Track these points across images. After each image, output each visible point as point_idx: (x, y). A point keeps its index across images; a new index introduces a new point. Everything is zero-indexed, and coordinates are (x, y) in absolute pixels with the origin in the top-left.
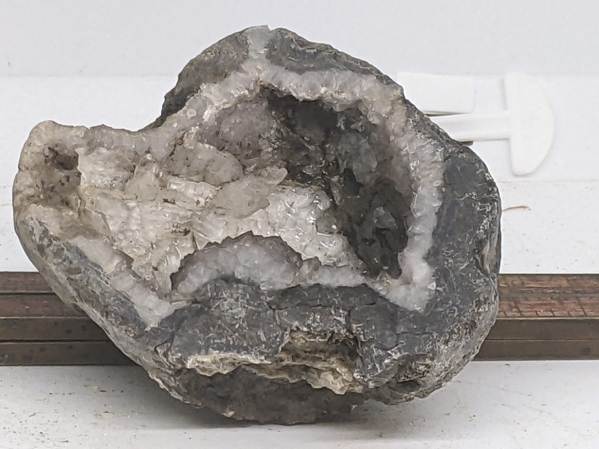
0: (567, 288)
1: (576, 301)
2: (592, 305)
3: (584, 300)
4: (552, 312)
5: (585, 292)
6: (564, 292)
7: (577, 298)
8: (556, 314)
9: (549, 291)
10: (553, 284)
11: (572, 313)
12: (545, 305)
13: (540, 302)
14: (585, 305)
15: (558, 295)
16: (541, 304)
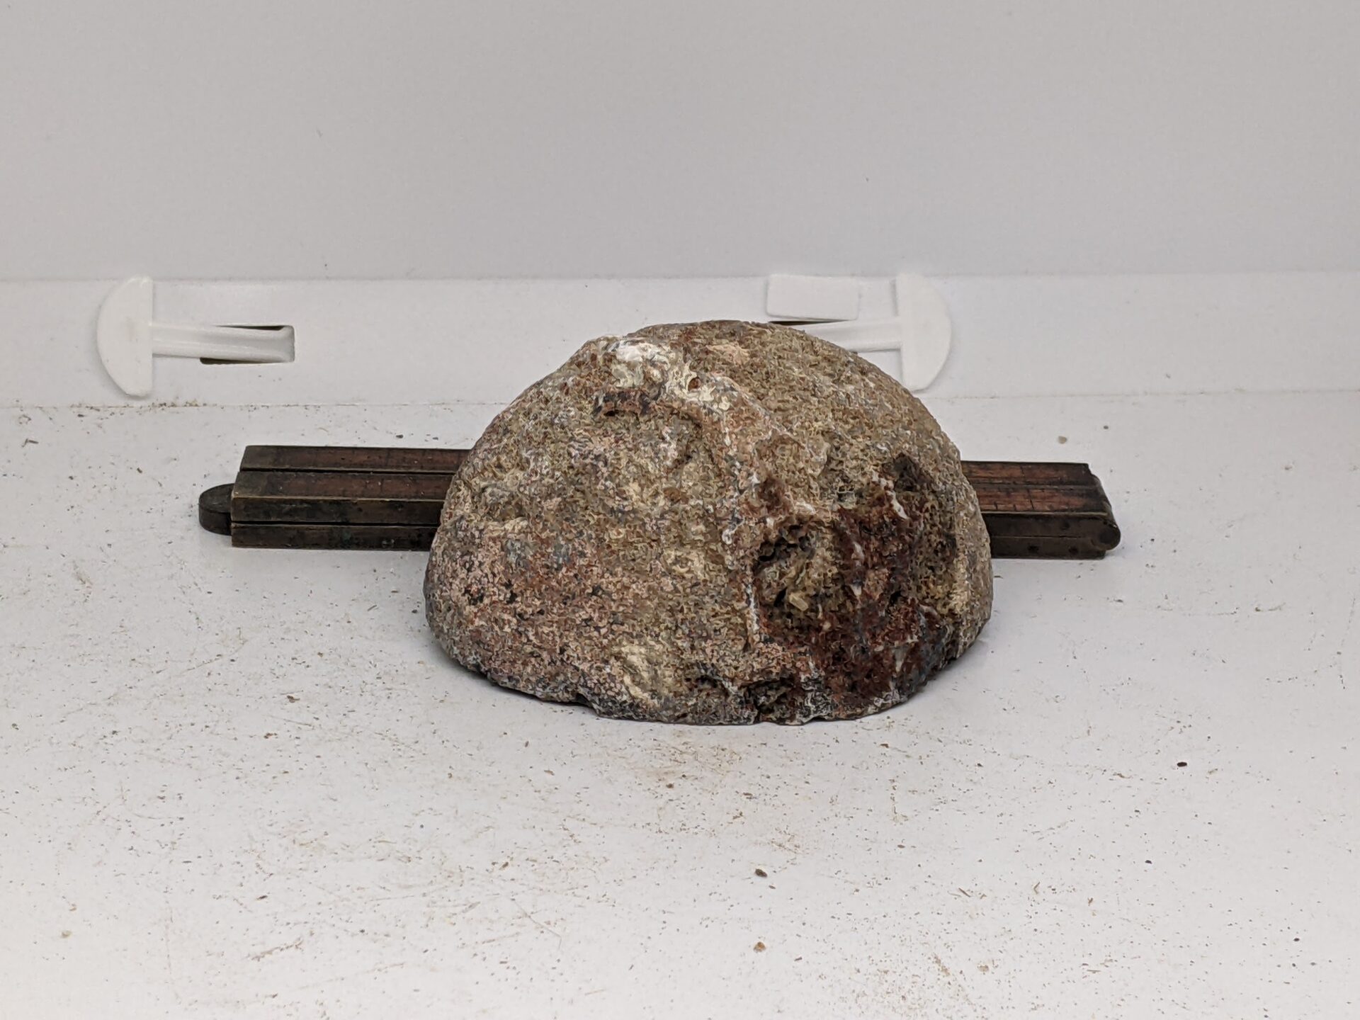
0: (1019, 478)
1: (1027, 494)
2: (1044, 498)
3: (1034, 492)
4: (996, 504)
5: (1038, 484)
6: (1014, 483)
7: (1028, 490)
8: (1000, 507)
9: (996, 481)
10: (1005, 473)
11: (1018, 507)
12: (991, 496)
13: (985, 493)
14: (1035, 497)
15: (1005, 486)
16: (987, 496)
